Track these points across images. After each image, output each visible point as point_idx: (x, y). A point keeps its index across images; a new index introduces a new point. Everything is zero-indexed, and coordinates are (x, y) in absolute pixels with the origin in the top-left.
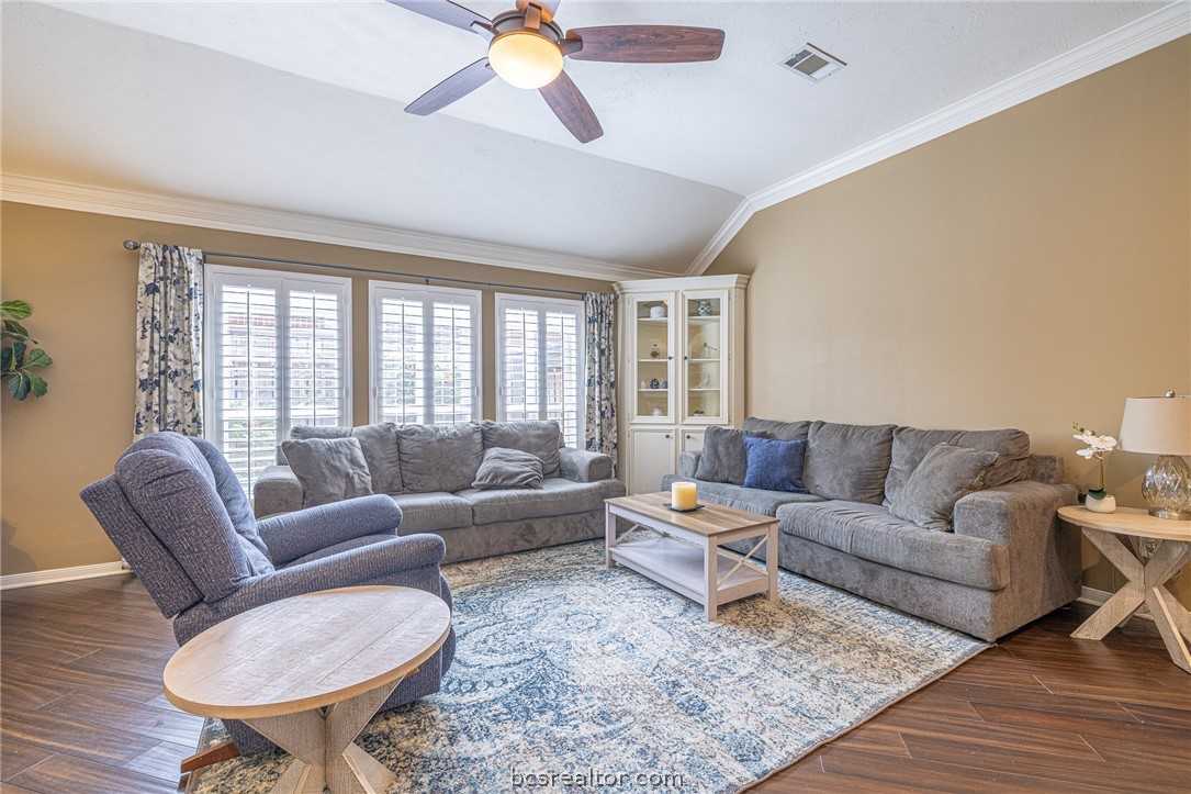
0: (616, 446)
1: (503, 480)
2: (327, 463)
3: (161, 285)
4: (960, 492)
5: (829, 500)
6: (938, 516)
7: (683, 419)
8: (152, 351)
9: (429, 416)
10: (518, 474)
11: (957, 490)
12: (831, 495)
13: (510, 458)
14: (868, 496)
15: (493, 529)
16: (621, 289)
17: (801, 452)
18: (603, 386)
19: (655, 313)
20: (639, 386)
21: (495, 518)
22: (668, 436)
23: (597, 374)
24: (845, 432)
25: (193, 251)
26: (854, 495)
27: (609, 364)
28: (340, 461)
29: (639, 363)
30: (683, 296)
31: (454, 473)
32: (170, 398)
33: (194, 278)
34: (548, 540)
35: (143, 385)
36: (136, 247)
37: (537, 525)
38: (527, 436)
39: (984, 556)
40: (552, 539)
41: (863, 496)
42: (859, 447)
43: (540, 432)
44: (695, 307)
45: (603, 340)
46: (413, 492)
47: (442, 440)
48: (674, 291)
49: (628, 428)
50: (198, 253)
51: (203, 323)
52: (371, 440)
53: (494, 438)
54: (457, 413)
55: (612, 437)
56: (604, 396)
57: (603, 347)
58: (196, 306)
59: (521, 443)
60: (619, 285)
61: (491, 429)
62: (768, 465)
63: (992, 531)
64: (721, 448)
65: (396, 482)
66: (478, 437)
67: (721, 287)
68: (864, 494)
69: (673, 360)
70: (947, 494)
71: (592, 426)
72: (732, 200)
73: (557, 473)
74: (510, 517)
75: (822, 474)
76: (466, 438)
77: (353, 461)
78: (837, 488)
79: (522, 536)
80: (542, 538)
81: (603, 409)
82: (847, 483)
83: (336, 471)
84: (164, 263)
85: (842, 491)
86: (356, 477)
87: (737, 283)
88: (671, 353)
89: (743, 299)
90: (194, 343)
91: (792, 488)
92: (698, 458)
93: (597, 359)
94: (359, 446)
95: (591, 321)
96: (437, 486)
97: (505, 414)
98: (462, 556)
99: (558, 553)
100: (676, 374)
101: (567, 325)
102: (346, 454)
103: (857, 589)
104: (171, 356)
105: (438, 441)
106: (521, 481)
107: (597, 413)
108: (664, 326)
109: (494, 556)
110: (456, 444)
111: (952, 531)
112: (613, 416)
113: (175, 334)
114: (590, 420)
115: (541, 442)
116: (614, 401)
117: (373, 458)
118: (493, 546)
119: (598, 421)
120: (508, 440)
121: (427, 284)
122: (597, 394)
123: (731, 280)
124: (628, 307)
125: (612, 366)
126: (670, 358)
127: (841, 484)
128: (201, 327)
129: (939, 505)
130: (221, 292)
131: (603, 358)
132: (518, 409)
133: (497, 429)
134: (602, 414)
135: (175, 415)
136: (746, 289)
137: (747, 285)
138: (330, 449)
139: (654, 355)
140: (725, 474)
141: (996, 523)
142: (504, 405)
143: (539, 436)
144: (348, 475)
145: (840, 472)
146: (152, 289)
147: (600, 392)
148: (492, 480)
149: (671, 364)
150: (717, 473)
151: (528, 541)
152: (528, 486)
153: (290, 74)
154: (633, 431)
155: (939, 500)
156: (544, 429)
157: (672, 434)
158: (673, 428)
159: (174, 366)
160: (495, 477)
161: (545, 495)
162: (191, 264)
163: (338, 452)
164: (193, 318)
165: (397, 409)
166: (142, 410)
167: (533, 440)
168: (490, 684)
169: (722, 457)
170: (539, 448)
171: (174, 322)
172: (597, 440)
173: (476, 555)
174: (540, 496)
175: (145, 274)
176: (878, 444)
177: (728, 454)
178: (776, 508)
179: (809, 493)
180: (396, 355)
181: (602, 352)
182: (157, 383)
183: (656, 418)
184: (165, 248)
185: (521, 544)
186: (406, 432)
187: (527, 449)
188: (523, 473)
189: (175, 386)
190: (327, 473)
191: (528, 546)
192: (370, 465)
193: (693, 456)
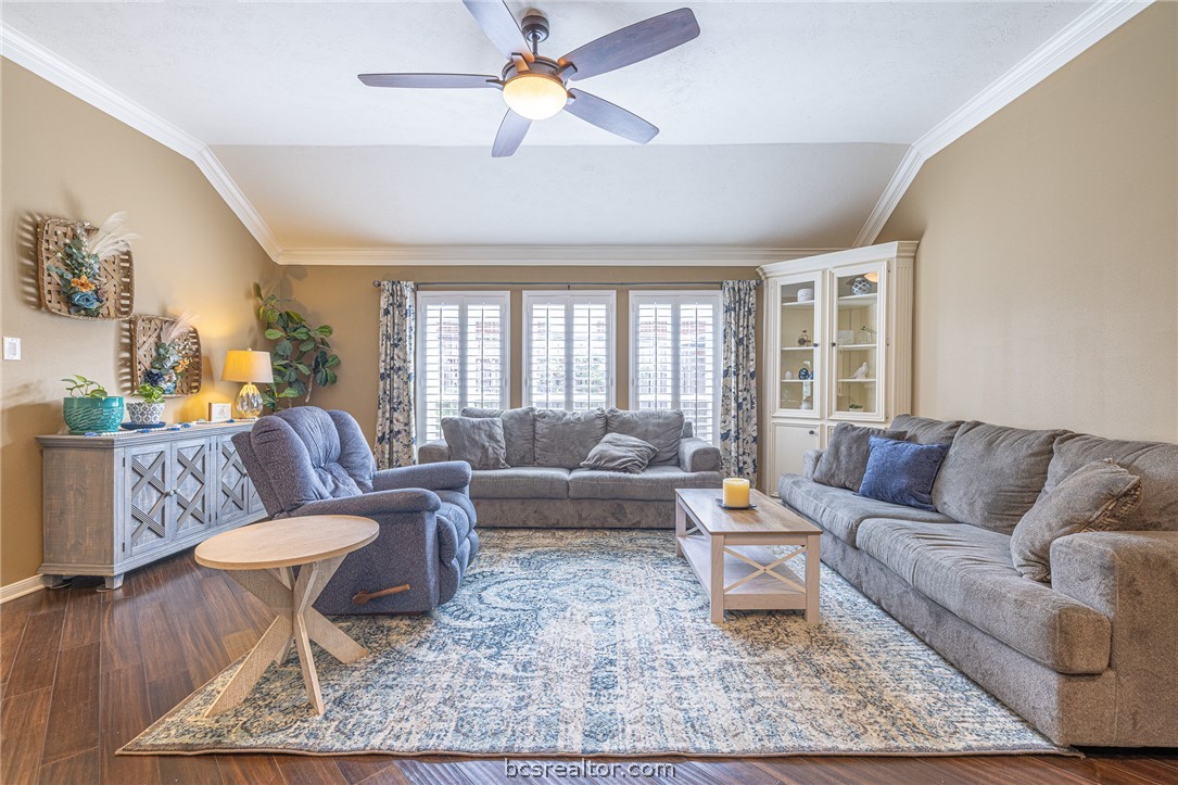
0: (755, 439)
1: (606, 462)
2: (469, 436)
3: (391, 309)
4: (1068, 528)
5: (958, 522)
6: (1033, 557)
7: (830, 414)
8: (386, 355)
9: (569, 403)
10: (620, 458)
11: (1065, 525)
12: (960, 517)
13: (619, 443)
14: (1005, 524)
15: (586, 504)
16: (765, 274)
17: (937, 458)
18: (741, 376)
19: (802, 294)
20: (783, 377)
21: (586, 495)
22: (812, 433)
23: (733, 365)
24: (997, 436)
25: (409, 283)
26: (986, 520)
27: (748, 353)
28: (480, 435)
29: (782, 352)
30: (832, 274)
31: (571, 452)
32: (395, 385)
33: (409, 302)
34: (639, 522)
35: (383, 377)
36: (379, 285)
37: (629, 508)
38: (647, 424)
39: (1045, 620)
40: (643, 522)
41: (998, 523)
42: (1005, 459)
43: (661, 421)
44: (847, 285)
45: (741, 329)
46: (540, 465)
47: (567, 423)
48: (820, 270)
49: (769, 422)
50: (411, 284)
51: (415, 333)
52: (512, 421)
53: (615, 424)
54: (592, 399)
55: (752, 430)
56: (741, 387)
57: (741, 336)
58: (410, 321)
59: (639, 430)
60: (762, 269)
61: (613, 416)
62: (885, 471)
63: (1092, 590)
64: (843, 448)
65: (528, 456)
66: (600, 423)
67: (875, 261)
68: (1000, 520)
69: (818, 348)
70: (1051, 530)
71: (729, 418)
72: (893, 153)
73: (674, 462)
74: (599, 495)
75: (953, 491)
76: (588, 422)
77: (491, 437)
78: (965, 508)
79: (613, 514)
80: (632, 519)
81: (740, 401)
82: (979, 503)
83: (474, 442)
84: (392, 295)
85: (972, 512)
86: (490, 449)
87: (899, 251)
88: (817, 340)
89: (911, 270)
90: (408, 348)
91: (913, 502)
92: (818, 458)
93: (733, 349)
94: (501, 426)
95: (728, 310)
96: (557, 463)
97: (637, 403)
98: (558, 523)
99: (649, 535)
100: (823, 363)
101: (704, 315)
102: (486, 431)
103: (924, 634)
104: (396, 357)
105: (564, 424)
106: (620, 465)
107: (733, 405)
108: (810, 309)
109: (588, 528)
110: (578, 428)
111: (1048, 582)
112: (752, 408)
113: (398, 343)
114: (727, 411)
115: (659, 430)
116: (754, 392)
117: (511, 436)
118: (585, 519)
119: (733, 413)
120: (626, 427)
121: (569, 289)
122: (733, 385)
123: (891, 249)
124: (771, 292)
125: (752, 355)
126: (816, 345)
127: (972, 504)
128: (413, 336)
129: (1037, 544)
130: (426, 310)
131: (741, 348)
132: (651, 399)
133: (618, 416)
134: (739, 406)
135: (398, 397)
136: (915, 258)
137: (916, 251)
138: (473, 426)
139: (802, 342)
140: (842, 478)
141: (1095, 580)
142: (637, 394)
143: (659, 425)
144: (483, 446)
145: (973, 489)
146: (387, 312)
147: (737, 383)
148: (597, 461)
149: (817, 351)
150: (833, 476)
151: (619, 520)
152: (626, 470)
153: (438, 147)
154: (776, 425)
155: (1039, 537)
156: (666, 418)
157: (817, 431)
158: (819, 423)
159: (397, 363)
160: (600, 459)
161: (636, 480)
162: (408, 293)
163: (479, 429)
164: (408, 330)
165: (544, 397)
166: (381, 393)
167: (651, 428)
168: (481, 618)
169: (842, 458)
170: (657, 436)
171: (398, 334)
172: (732, 433)
173: (569, 525)
174: (629, 480)
175: (383, 304)
176: (1032, 455)
177: (850, 455)
178: (862, 520)
179: (937, 511)
180: (544, 352)
181: (739, 342)
182: (389, 376)
183: (803, 412)
184: (393, 283)
185: (612, 522)
186: (539, 416)
187: (643, 437)
188: (625, 457)
189: (399, 377)
190: (467, 443)
191: (618, 525)
192: (508, 441)
193: (814, 455)
